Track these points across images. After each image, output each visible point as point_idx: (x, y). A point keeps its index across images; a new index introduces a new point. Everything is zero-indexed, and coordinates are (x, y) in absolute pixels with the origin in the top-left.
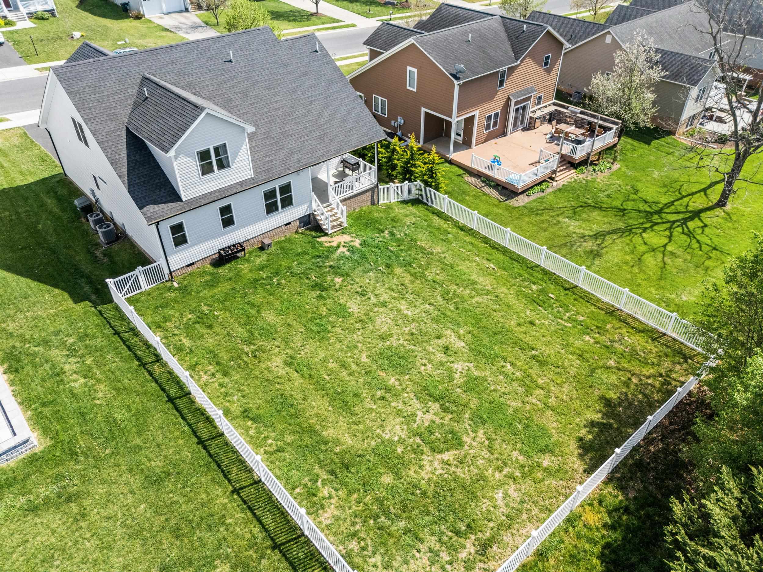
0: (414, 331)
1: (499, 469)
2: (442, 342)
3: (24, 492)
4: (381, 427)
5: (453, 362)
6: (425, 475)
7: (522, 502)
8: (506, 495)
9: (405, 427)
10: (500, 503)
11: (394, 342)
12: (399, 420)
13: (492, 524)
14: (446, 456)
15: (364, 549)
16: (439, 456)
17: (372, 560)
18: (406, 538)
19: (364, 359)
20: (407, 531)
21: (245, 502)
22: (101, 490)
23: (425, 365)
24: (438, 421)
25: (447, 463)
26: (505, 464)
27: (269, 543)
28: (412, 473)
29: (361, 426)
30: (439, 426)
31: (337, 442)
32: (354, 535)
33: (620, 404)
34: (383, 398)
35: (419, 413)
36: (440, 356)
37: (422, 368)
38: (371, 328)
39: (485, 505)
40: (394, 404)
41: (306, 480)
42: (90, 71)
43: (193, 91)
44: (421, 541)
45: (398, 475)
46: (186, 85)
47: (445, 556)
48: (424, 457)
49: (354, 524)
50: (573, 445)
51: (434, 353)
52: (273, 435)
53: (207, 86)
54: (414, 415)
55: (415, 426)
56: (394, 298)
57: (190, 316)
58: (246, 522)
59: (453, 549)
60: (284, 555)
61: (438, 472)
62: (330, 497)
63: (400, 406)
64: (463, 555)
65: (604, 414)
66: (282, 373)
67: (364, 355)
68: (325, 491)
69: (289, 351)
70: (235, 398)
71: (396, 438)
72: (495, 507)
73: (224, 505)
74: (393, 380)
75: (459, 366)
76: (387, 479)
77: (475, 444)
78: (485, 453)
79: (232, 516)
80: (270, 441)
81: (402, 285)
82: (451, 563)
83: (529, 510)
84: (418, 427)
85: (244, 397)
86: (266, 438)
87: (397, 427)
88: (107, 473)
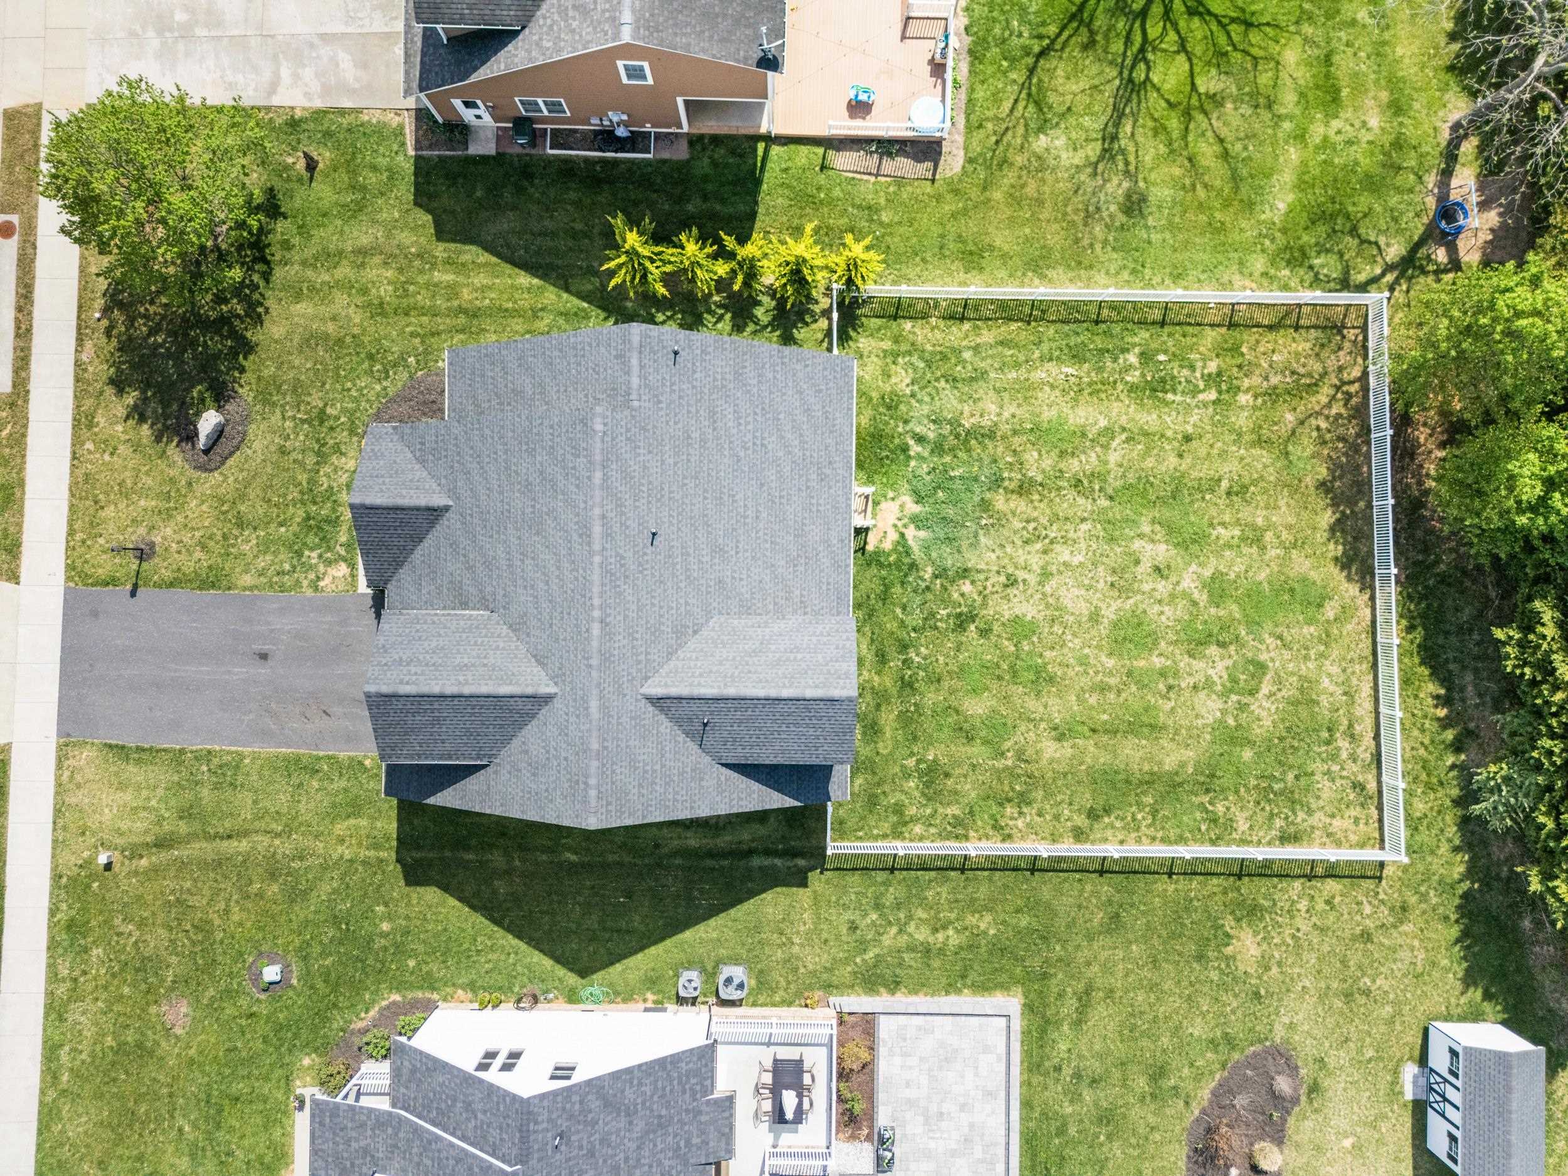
0: (1109, 579)
1: (1306, 658)
2: (1145, 567)
3: (1058, 1024)
4: (1197, 716)
5: (1178, 583)
6: (1267, 723)
7: (1344, 671)
8: (1329, 675)
9: (1214, 697)
10: (1332, 688)
11: (1109, 613)
12: (1202, 695)
13: (1341, 712)
14: (1265, 689)
15: (1287, 818)
16: (1260, 695)
17: (1299, 820)
18: (1303, 781)
19: (1110, 663)
20: (1297, 777)
21: (1185, 874)
22: (1095, 968)
23: (1162, 613)
24: (1230, 662)
25: (1272, 694)
26: (1307, 648)
27: (1232, 879)
28: (1258, 731)
29: (1183, 731)
30: (1234, 665)
31: (1183, 765)
32: (1272, 816)
33: (1334, 478)
34: (1170, 688)
35: (1211, 672)
36: (1163, 588)
37: (1163, 618)
38: (1071, 619)
39: (1324, 701)
40: (1183, 685)
41: (1198, 815)
42: (613, 772)
43: (690, 631)
44: (1312, 774)
45: (1251, 743)
46: (678, 638)
47: (1335, 768)
48: (1252, 707)
49: (1263, 809)
50: (1335, 571)
51: (1154, 590)
52: (1134, 808)
53: (687, 604)
54: (1208, 678)
55: (1219, 688)
56: (1045, 552)
57: (912, 784)
58: (1204, 885)
59: (1334, 757)
60: (1249, 875)
61: (1273, 710)
62: (1228, 809)
63: (1191, 681)
64: (1344, 755)
65: (1333, 505)
66: (1069, 752)
67: (1104, 659)
68: (1220, 808)
69: (1043, 725)
70: (1066, 812)
71: (1218, 714)
72: (1332, 695)
73: (1176, 890)
74: (1155, 659)
75: (1188, 583)
76: (1247, 754)
77: (1272, 654)
78: (1287, 655)
79: (1190, 890)
80: (1139, 817)
81: (1028, 522)
82: (1343, 769)
83: (1354, 673)
84: (1223, 685)
85: (1071, 804)
86: (1134, 819)
87: (1209, 703)
88: (1081, 957)
